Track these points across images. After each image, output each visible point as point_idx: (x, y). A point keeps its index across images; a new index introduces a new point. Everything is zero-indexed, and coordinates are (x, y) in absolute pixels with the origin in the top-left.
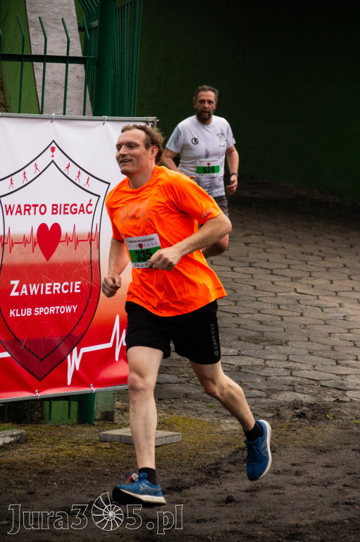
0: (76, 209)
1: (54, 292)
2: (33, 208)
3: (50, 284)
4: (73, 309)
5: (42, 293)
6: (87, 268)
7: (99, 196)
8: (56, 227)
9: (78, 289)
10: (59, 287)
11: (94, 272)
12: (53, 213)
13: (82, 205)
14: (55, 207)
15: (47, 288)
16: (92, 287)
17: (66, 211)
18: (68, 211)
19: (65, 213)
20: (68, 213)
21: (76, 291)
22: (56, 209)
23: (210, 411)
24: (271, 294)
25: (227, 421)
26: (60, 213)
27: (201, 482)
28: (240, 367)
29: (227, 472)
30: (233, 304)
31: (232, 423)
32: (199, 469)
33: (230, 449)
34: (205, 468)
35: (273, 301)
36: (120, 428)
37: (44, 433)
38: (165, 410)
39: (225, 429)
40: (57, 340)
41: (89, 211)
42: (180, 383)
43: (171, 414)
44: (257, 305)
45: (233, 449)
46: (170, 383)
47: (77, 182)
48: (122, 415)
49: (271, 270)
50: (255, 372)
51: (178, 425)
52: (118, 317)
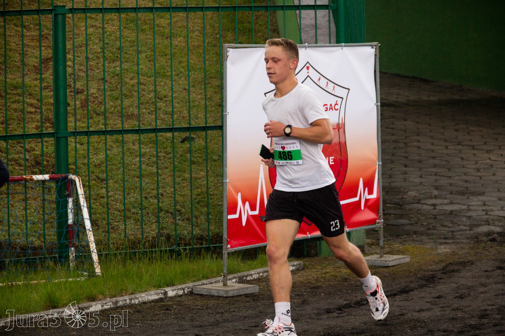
0: (327, 108)
6: (337, 148)
7: (343, 98)
9: (332, 162)
11: (342, 150)
13: (331, 105)
16: (342, 160)
23: (431, 241)
24: (473, 162)
25: (442, 247)
27: (422, 286)
28: (452, 212)
29: (440, 279)
30: (447, 170)
31: (445, 248)
32: (421, 279)
33: (443, 264)
34: (425, 277)
35: (475, 166)
36: (368, 255)
37: (316, 263)
38: (401, 242)
39: (440, 251)
41: (336, 108)
42: (411, 224)
43: (404, 244)
44: (464, 170)
45: (445, 264)
46: (403, 225)
48: (371, 247)
49: (473, 146)
50: (462, 214)
51: (409, 251)
52: (361, 180)
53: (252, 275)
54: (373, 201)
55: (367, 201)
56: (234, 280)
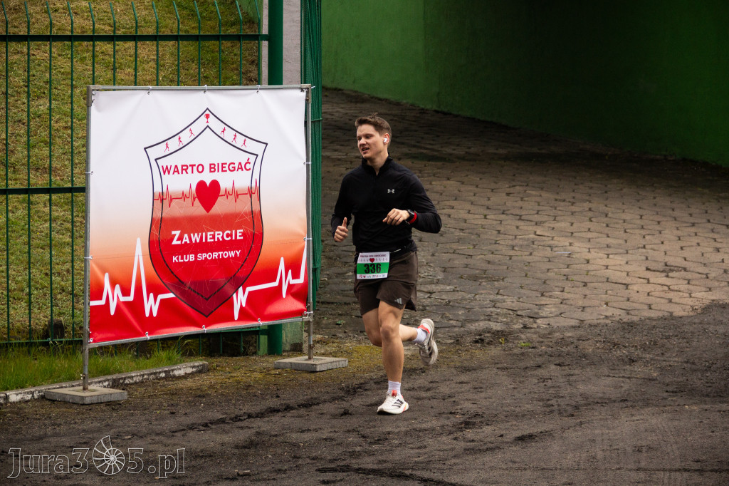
0: (234, 167)
1: (216, 240)
2: (190, 168)
3: (212, 233)
4: (236, 254)
5: (204, 241)
6: (248, 218)
7: (257, 155)
8: (215, 184)
9: (240, 236)
10: (221, 235)
11: (255, 221)
12: (211, 172)
13: (240, 164)
14: (212, 166)
15: (209, 237)
16: (254, 234)
17: (224, 169)
18: (227, 169)
19: (222, 171)
20: (226, 171)
21: (238, 238)
22: (214, 168)
26: (218, 171)
40: (222, 281)
41: (248, 168)
47: (234, 143)
52: (282, 260)
53: (132, 377)
54: (299, 287)
55: (290, 287)
56: (106, 383)
